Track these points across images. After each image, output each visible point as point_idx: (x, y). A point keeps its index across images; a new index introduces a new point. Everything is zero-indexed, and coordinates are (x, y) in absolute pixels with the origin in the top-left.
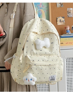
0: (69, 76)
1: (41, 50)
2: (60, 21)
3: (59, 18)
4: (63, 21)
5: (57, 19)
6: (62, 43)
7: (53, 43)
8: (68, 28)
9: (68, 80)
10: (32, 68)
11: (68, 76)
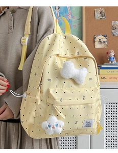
0: (110, 133)
2: (100, 42)
3: (98, 37)
4: (104, 42)
5: (94, 38)
6: (104, 78)
8: (113, 54)
9: (108, 138)
11: (108, 133)
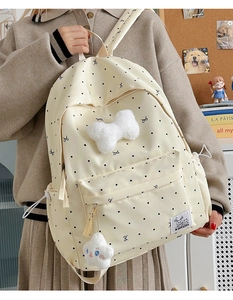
0: (224, 235)
1: (118, 152)
4: (203, 62)
7: (146, 119)
10: (105, 213)
